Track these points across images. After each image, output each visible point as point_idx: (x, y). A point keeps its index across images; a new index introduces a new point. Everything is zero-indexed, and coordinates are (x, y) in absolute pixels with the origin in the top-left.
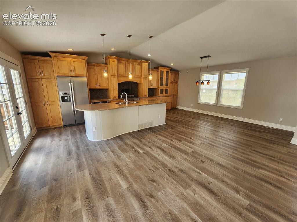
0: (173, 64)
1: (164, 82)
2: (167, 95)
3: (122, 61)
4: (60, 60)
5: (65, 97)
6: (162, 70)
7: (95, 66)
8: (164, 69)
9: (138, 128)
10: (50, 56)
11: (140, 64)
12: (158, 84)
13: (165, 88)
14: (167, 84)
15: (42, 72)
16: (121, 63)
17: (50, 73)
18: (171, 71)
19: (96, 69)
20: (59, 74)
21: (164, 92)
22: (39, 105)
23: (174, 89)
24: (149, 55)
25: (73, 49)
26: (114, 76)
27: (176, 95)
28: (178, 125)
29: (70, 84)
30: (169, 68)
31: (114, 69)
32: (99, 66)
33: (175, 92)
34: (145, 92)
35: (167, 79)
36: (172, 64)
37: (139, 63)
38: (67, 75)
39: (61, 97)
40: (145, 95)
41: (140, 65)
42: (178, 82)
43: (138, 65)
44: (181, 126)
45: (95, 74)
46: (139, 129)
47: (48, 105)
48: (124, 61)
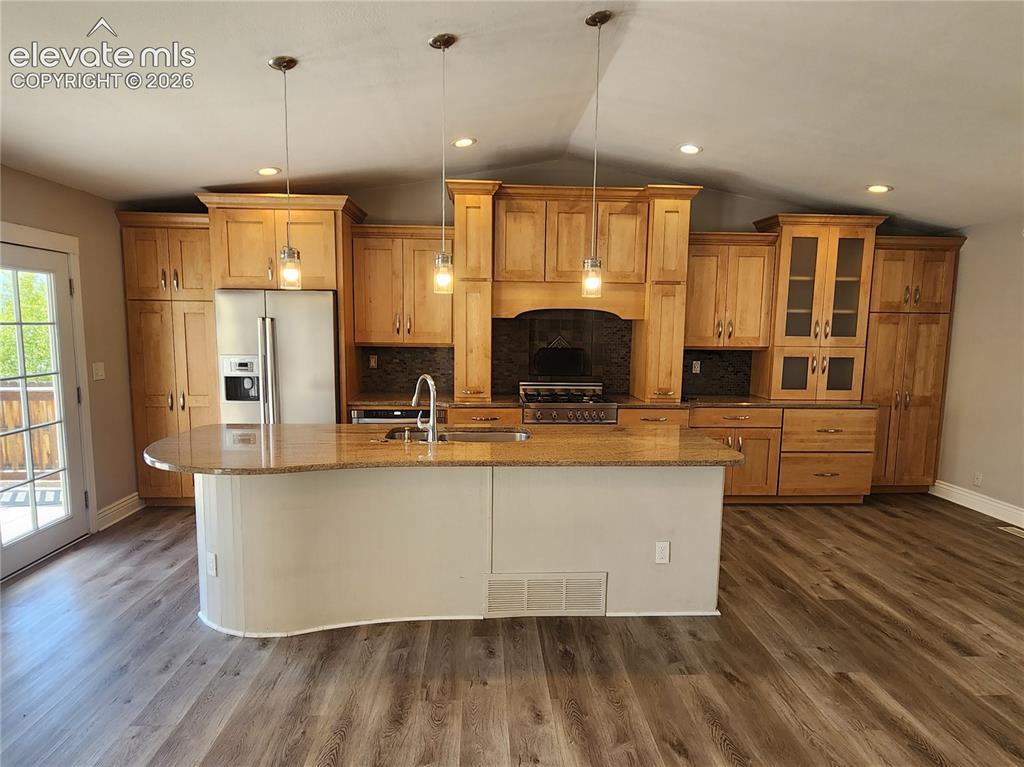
0: (883, 189)
1: (823, 310)
2: (839, 395)
3: (525, 203)
4: (236, 222)
5: (246, 381)
6: (805, 231)
7: (394, 236)
8: (825, 224)
9: (485, 605)
10: (202, 209)
11: (639, 207)
12: (771, 327)
13: (828, 354)
14: (843, 326)
15: (176, 274)
16: (520, 210)
17: (202, 275)
18: (885, 240)
19: (397, 252)
20: (231, 282)
21: (818, 381)
22: (157, 407)
23: (912, 356)
24: (690, 149)
25: (280, 170)
26: (475, 280)
27: (925, 401)
28: (811, 652)
29: (260, 320)
30: (866, 220)
31: (473, 246)
32: (412, 236)
33: (919, 377)
34: (662, 376)
35: (845, 293)
36: (879, 189)
37: (635, 201)
38: (258, 283)
39: (227, 378)
40: (664, 393)
41: (635, 213)
42: (951, 314)
43: (623, 212)
44: (830, 670)
45: (393, 273)
46: (490, 609)
47: (183, 408)
48: (540, 197)
